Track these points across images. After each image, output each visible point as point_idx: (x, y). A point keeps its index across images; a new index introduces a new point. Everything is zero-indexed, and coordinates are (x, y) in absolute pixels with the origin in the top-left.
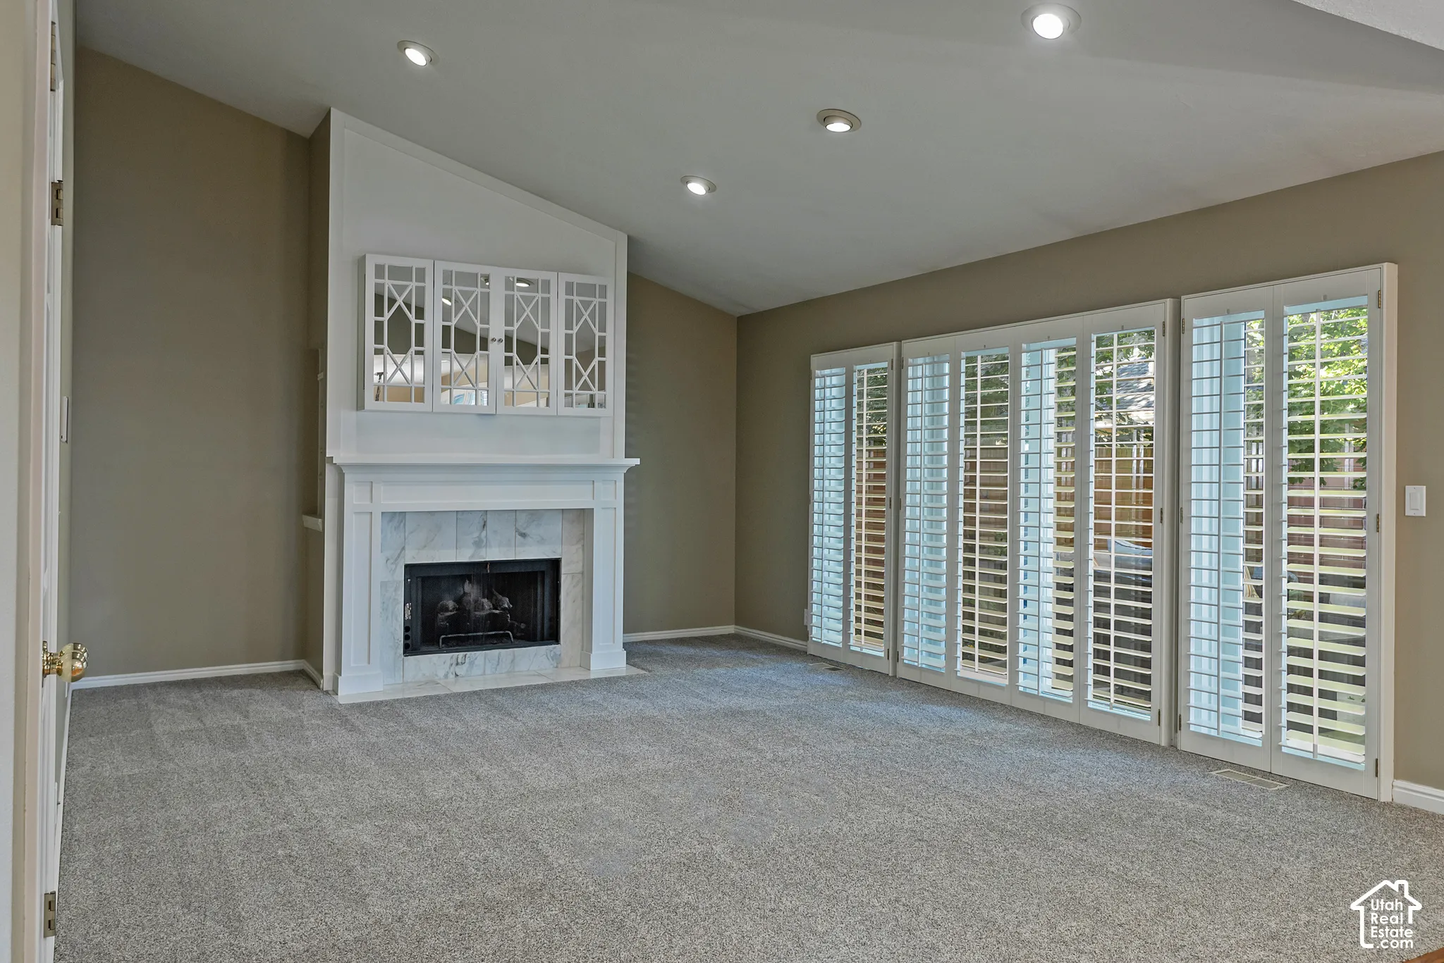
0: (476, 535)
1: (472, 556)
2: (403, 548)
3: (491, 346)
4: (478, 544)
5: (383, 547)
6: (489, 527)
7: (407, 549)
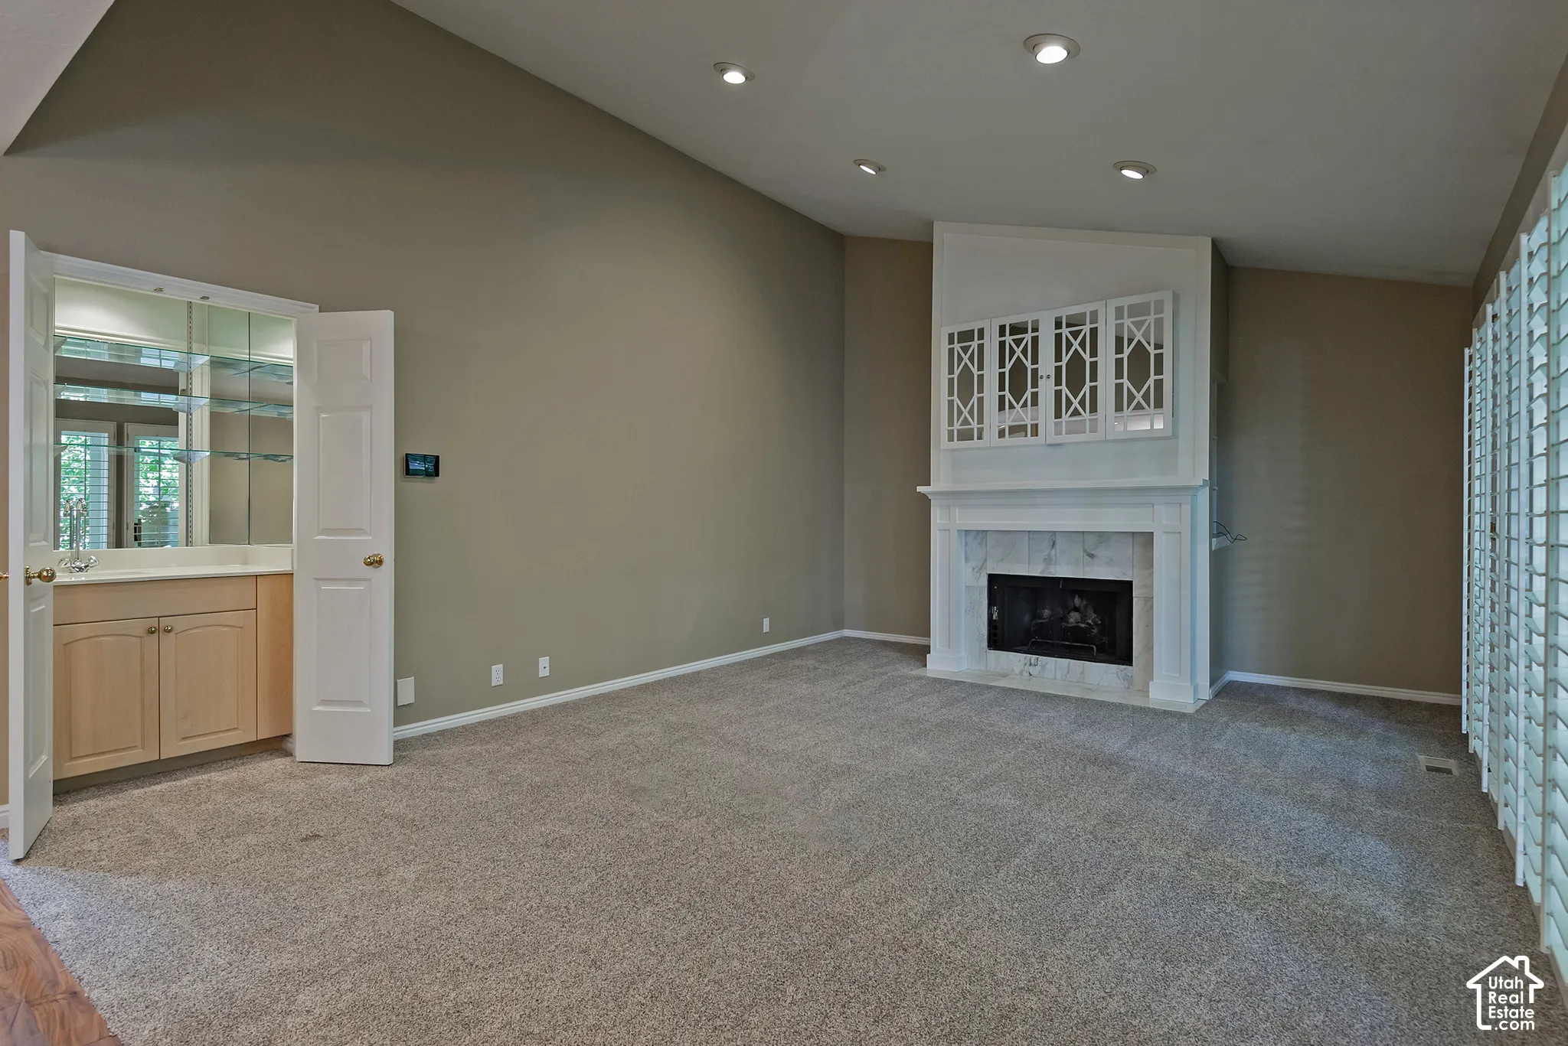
0: (1046, 553)
1: (1041, 572)
2: (985, 560)
3: (1040, 382)
4: (1048, 561)
5: (967, 559)
6: (1057, 546)
7: (988, 563)
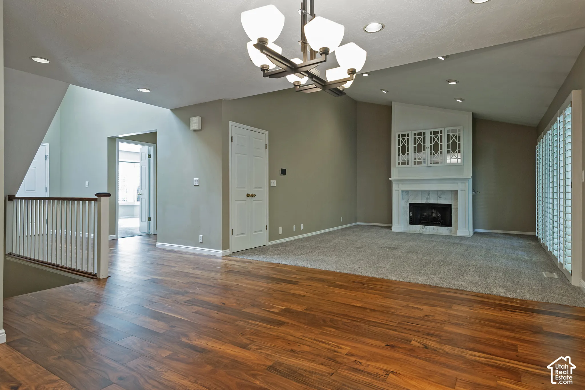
0: (427, 197)
1: (426, 202)
3: (426, 149)
4: (427, 199)
5: (403, 199)
6: (430, 195)
7: (410, 199)
